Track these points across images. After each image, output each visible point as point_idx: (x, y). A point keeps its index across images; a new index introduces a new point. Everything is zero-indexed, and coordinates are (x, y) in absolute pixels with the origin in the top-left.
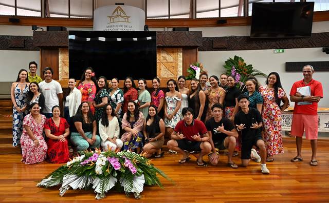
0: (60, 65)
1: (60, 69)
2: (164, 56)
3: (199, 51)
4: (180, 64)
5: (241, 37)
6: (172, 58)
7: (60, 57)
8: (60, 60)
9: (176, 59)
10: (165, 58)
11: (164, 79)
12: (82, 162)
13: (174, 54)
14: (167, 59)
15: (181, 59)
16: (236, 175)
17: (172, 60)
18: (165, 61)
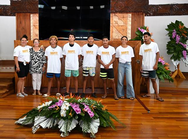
0: (32, 28)
1: (32, 31)
2: (116, 20)
3: (145, 16)
4: (129, 27)
5: (181, 4)
6: (122, 22)
7: (31, 22)
8: (32, 24)
9: (126, 23)
10: (116, 23)
11: (115, 40)
12: (49, 106)
13: (125, 19)
14: (119, 23)
15: (130, 23)
16: (177, 121)
17: (122, 24)
18: (117, 25)
